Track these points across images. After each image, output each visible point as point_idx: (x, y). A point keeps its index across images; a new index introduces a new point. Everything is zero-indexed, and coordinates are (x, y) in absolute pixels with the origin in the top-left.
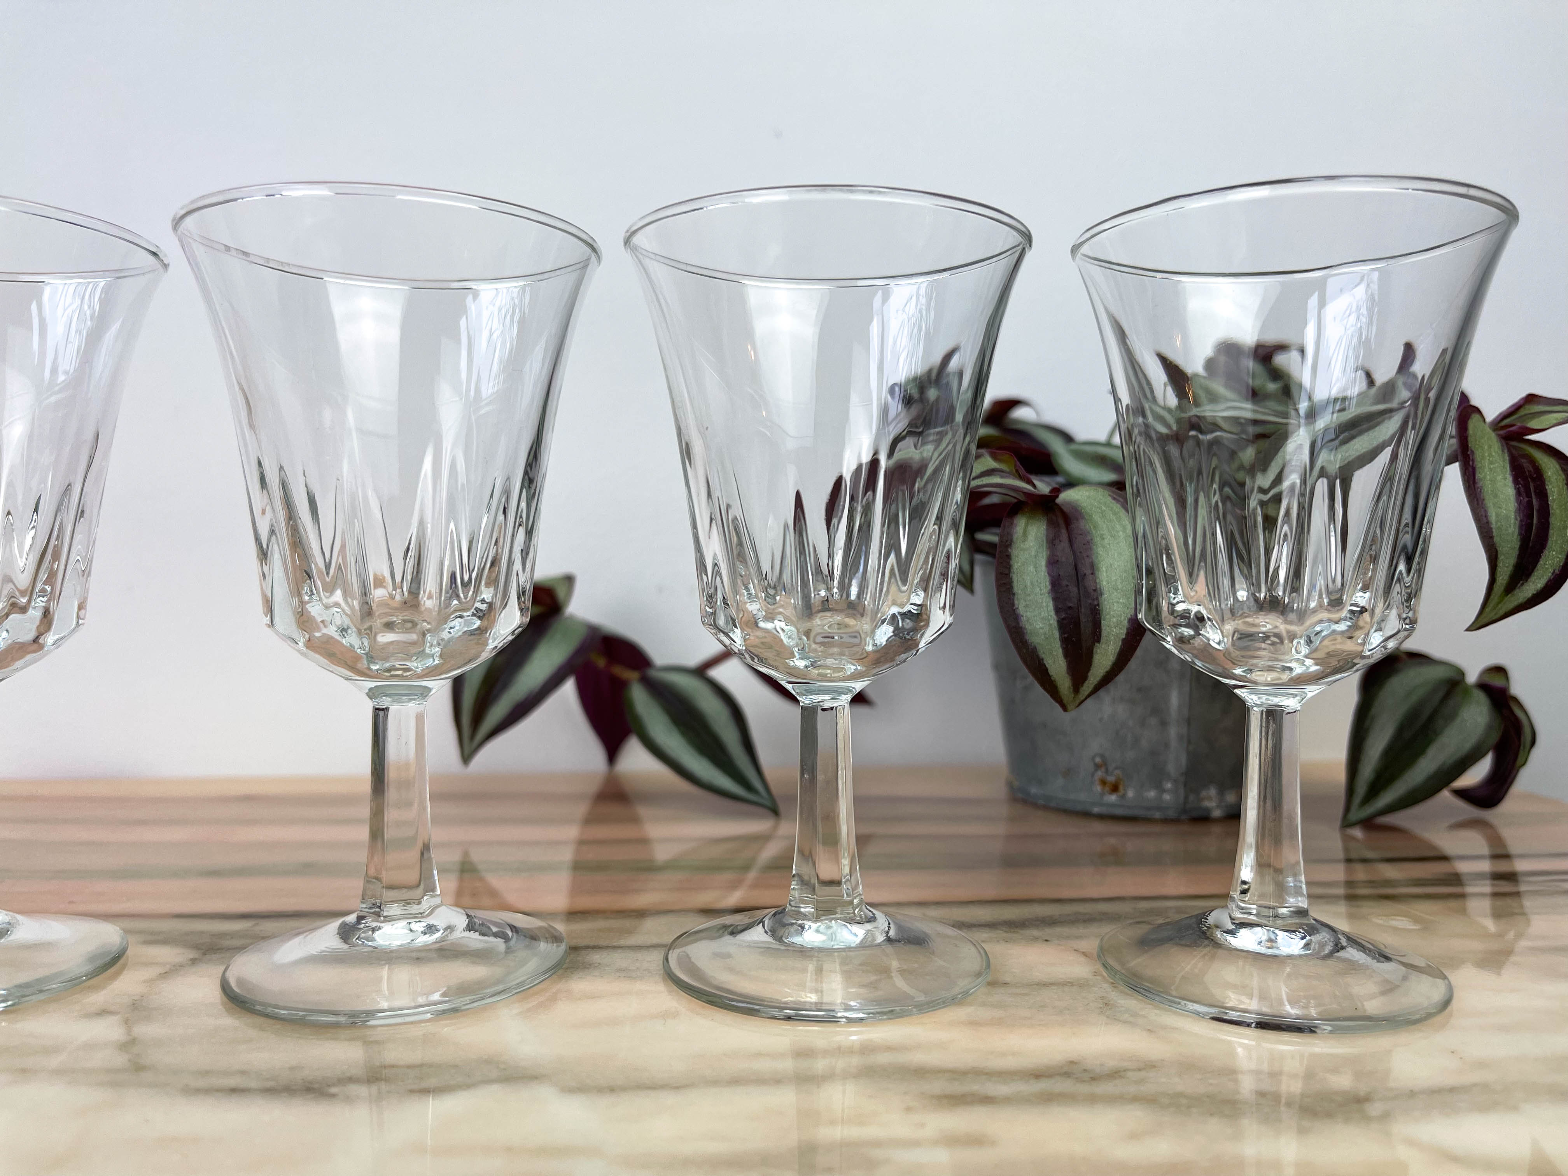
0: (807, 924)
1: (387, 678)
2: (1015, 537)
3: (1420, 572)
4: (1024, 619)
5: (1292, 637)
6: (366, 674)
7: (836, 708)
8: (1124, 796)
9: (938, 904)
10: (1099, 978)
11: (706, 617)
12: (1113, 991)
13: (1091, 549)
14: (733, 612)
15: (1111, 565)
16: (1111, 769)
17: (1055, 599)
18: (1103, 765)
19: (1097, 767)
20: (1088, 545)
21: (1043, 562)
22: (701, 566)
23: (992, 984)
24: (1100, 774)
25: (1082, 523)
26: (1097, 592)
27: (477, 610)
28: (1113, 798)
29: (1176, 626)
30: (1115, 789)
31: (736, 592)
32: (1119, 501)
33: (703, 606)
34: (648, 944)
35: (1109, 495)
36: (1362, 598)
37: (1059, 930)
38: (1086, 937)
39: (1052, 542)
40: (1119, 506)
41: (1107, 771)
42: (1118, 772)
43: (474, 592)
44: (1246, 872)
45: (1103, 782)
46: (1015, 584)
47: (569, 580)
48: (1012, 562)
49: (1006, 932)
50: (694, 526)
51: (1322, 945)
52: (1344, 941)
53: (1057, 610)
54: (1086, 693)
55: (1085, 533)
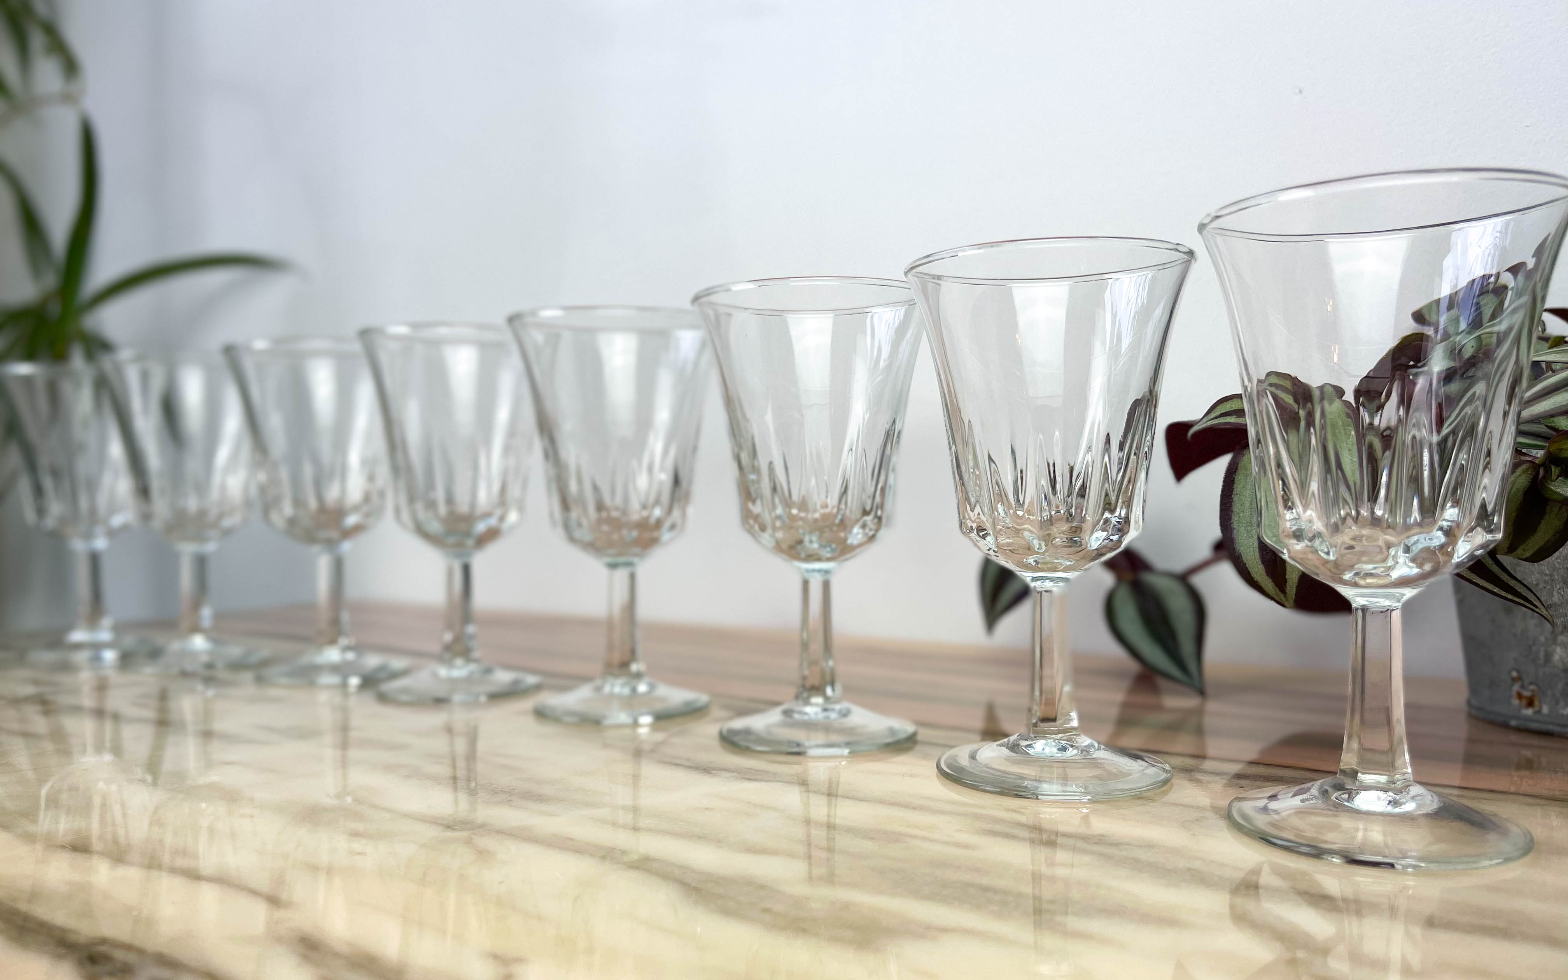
8: (1539, 712)
16: (1526, 682)
18: (1519, 678)
19: (1514, 680)
24: (1516, 688)
28: (1529, 712)
30: (1530, 703)
41: (1523, 687)
42: (1532, 687)
45: (1520, 696)
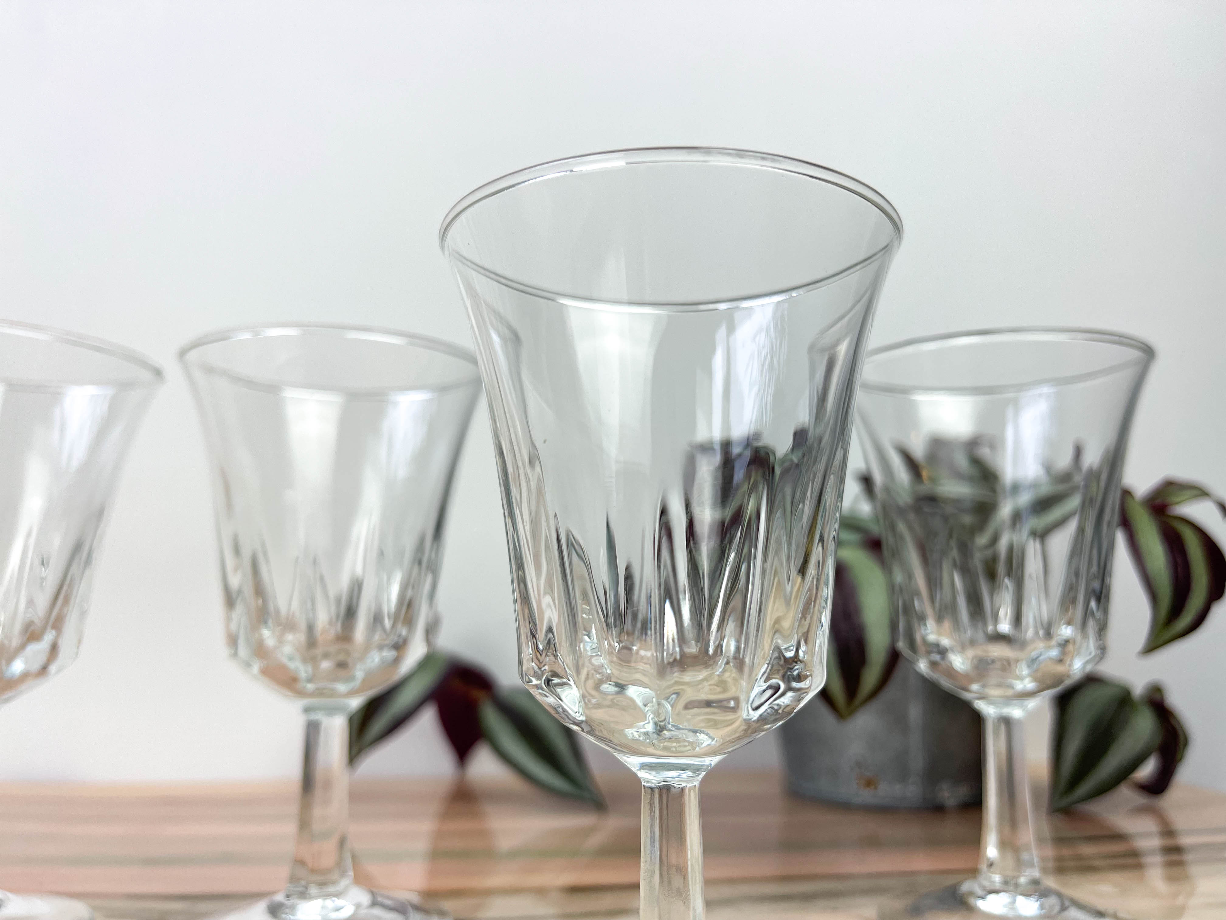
3: (1106, 611)
5: (1017, 661)
6: (301, 693)
8: (877, 790)
18: (860, 765)
24: (857, 771)
28: (868, 791)
29: (929, 653)
30: (868, 785)
36: (1066, 631)
41: (862, 770)
42: (872, 770)
44: (991, 851)
45: (859, 779)
51: (1052, 907)
52: (1067, 903)
54: (859, 703)
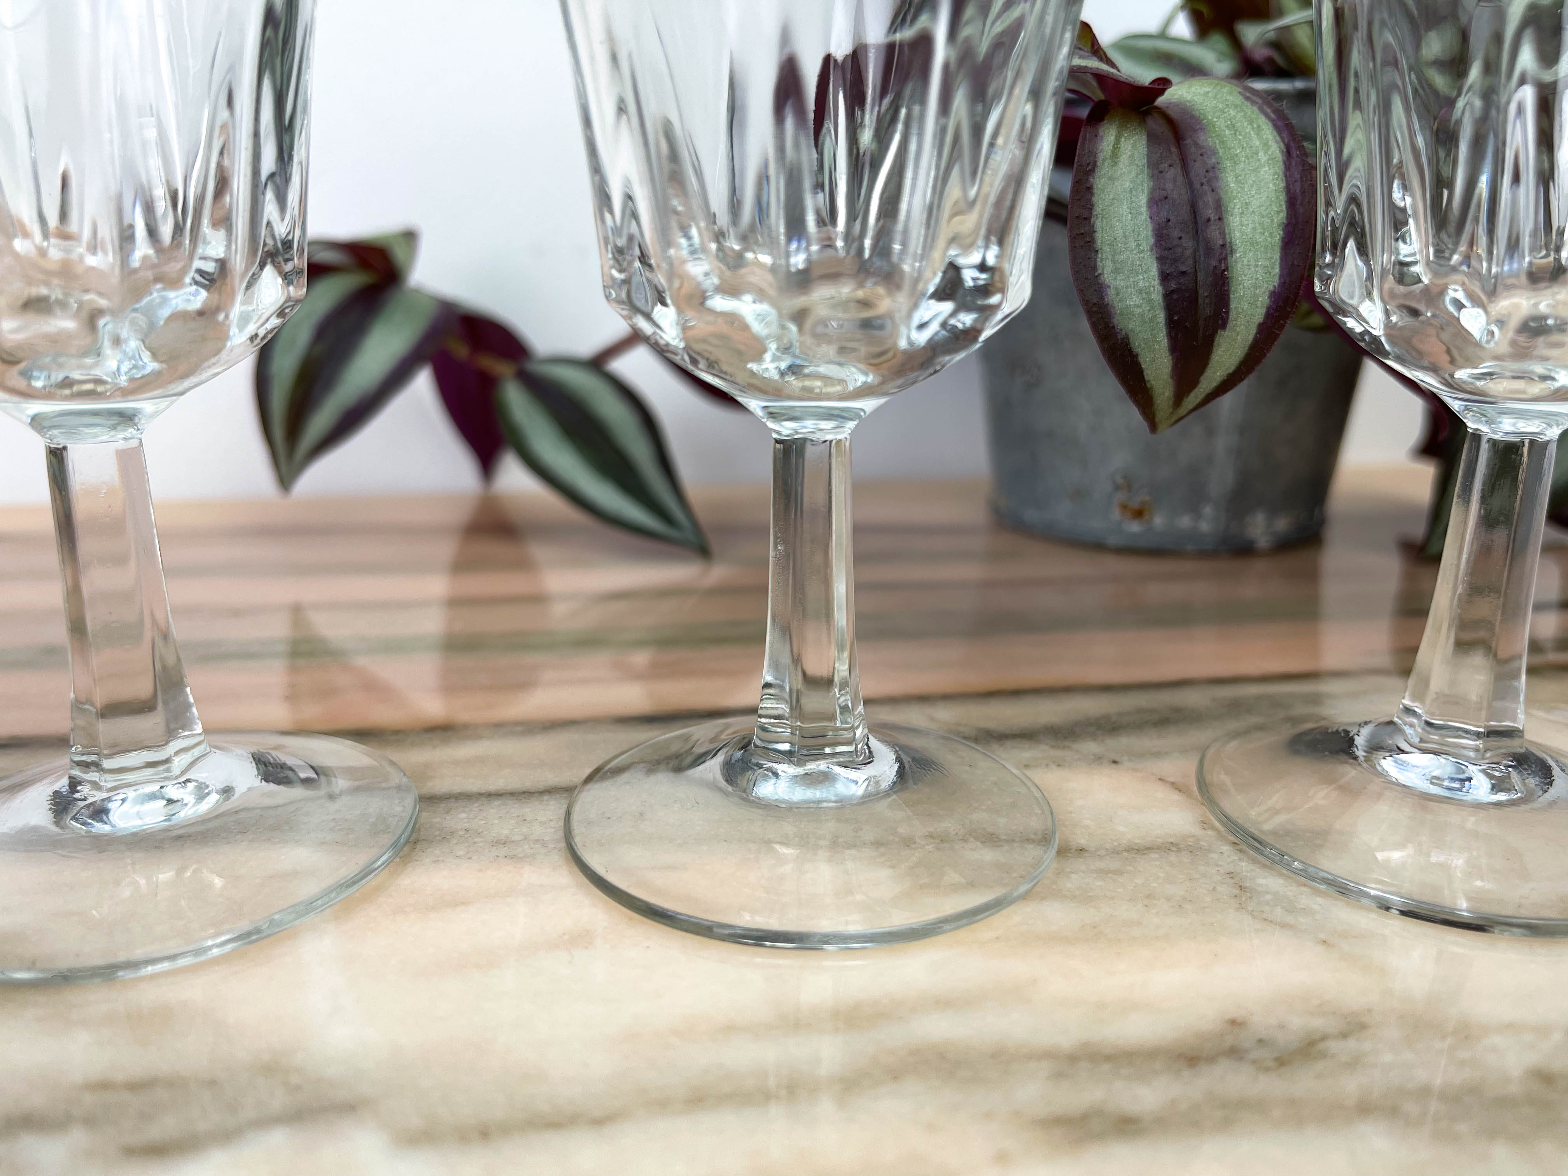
0: (780, 768)
1: (66, 398)
2: (1101, 157)
4: (1111, 292)
7: (831, 442)
8: (1149, 524)
9: (947, 697)
10: (1210, 832)
11: (612, 287)
12: (1240, 860)
13: (1216, 178)
14: (661, 279)
15: (1247, 204)
16: (1138, 490)
17: (1161, 260)
18: (1128, 484)
19: (1117, 488)
20: (1212, 173)
21: (1143, 199)
22: (603, 198)
23: (1063, 852)
24: (1120, 496)
25: (1202, 137)
26: (1225, 250)
27: (200, 272)
28: (1135, 526)
30: (1139, 514)
31: (666, 242)
32: (1257, 103)
33: (606, 269)
34: (541, 786)
35: (1240, 93)
37: (1125, 741)
38: (1166, 753)
39: (1155, 168)
40: (1255, 109)
41: (1131, 493)
42: (1146, 493)
43: (190, 241)
45: (1124, 507)
46: (1098, 236)
47: (410, 237)
48: (1095, 199)
49: (1053, 747)
50: (587, 122)
53: (1165, 277)
54: (1191, 407)
55: (1204, 152)
